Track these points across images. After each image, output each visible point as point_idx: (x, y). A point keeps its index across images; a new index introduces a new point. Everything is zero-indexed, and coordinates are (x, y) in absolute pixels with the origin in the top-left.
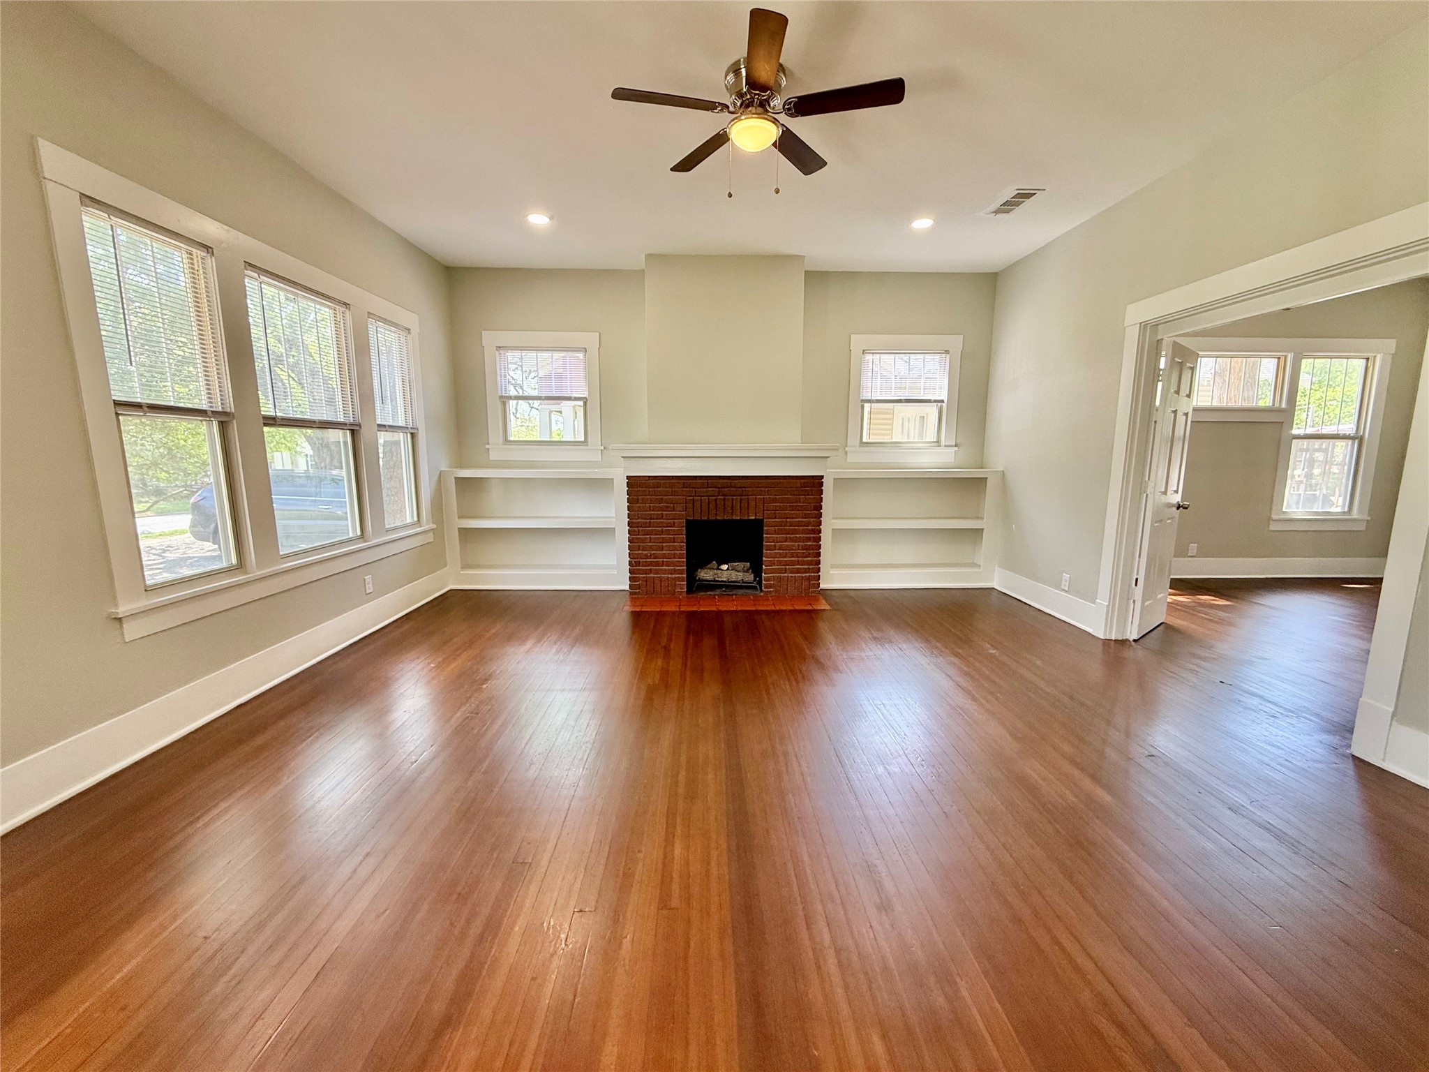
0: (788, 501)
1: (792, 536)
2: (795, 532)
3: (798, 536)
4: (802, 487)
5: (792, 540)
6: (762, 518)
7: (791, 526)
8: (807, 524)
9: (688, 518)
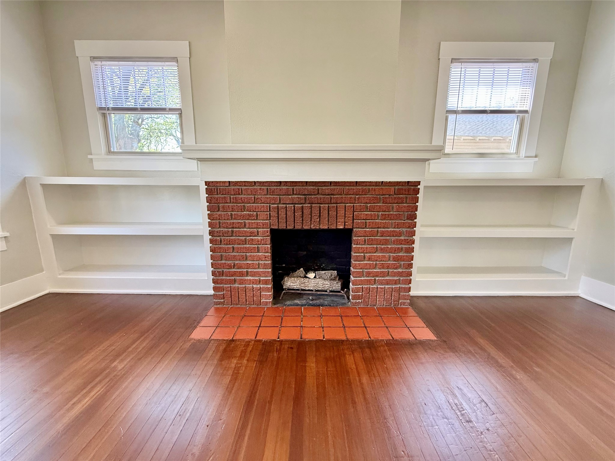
0: (380, 209)
1: (383, 246)
2: (386, 242)
3: (389, 246)
4: (395, 194)
5: (382, 250)
6: (351, 227)
7: (382, 236)
8: (400, 234)
9: (273, 227)
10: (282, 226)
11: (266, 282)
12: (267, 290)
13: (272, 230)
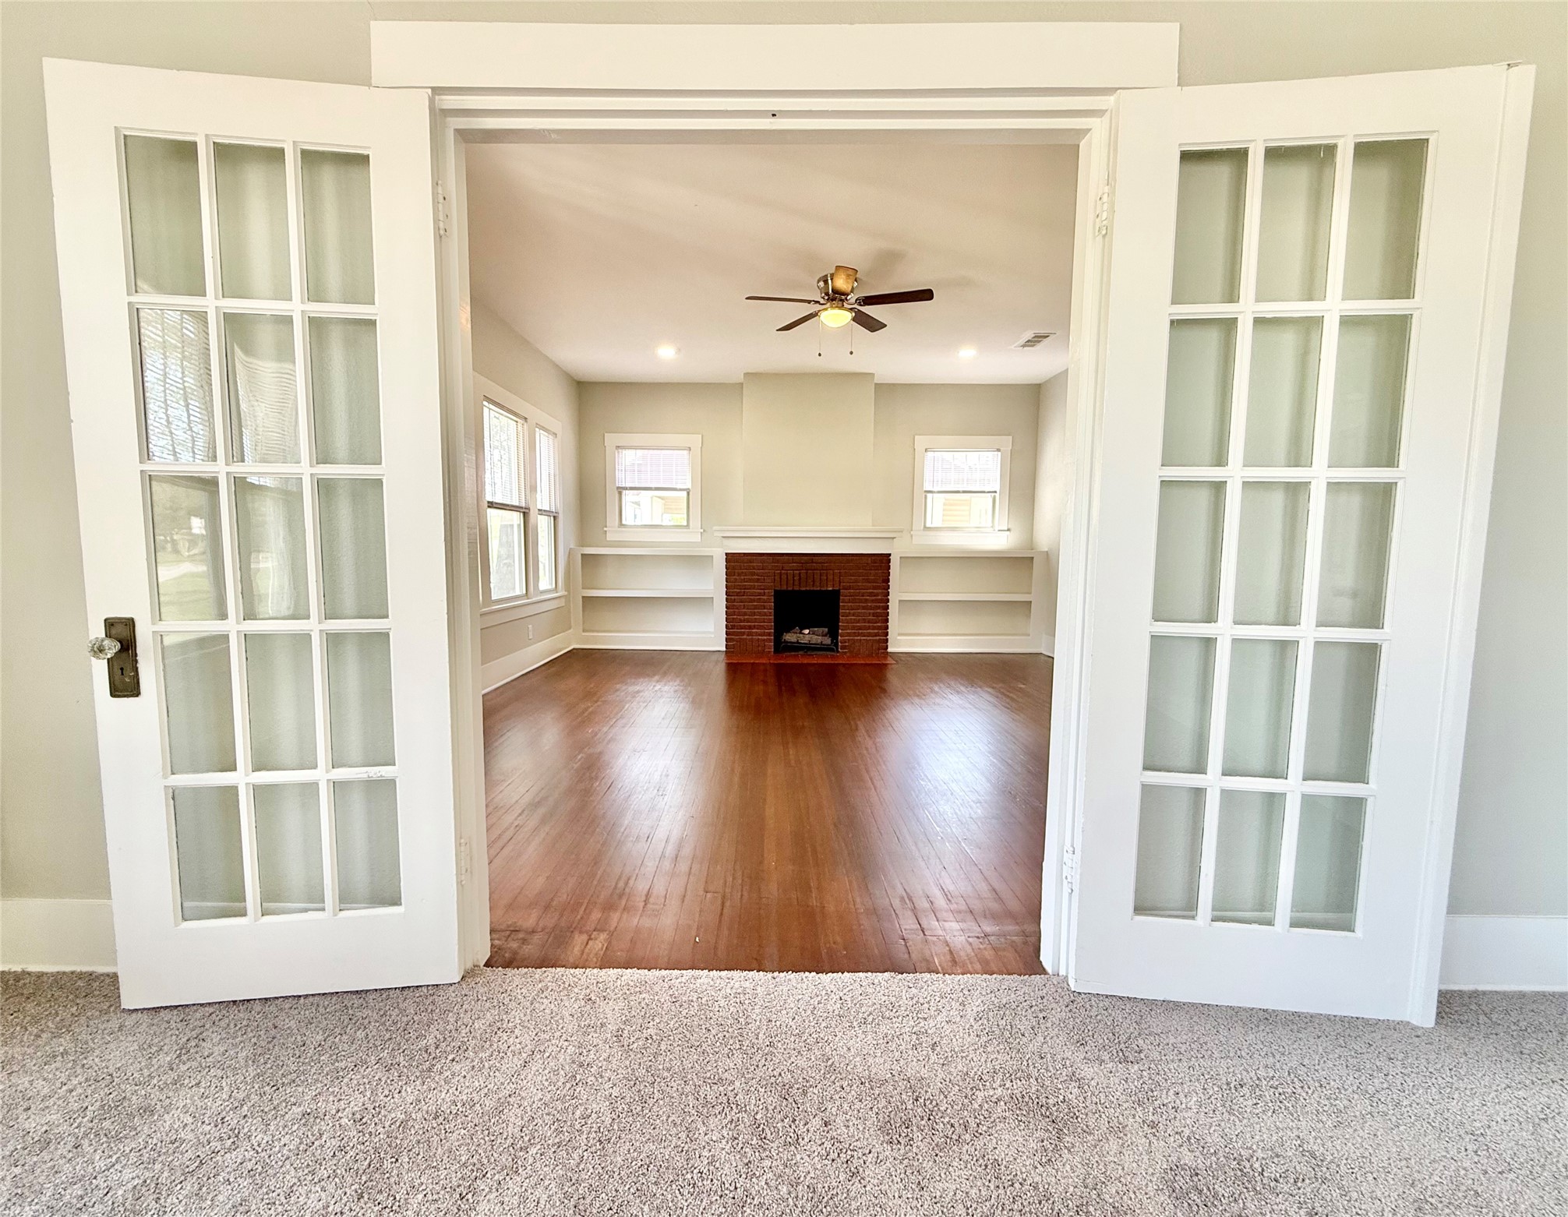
0: (861, 575)
1: (864, 605)
2: (866, 601)
3: (869, 605)
4: (872, 563)
5: (864, 608)
6: (838, 589)
7: (863, 596)
8: (877, 595)
9: (777, 588)
10: (784, 588)
11: (769, 634)
12: (770, 640)
13: (775, 591)
